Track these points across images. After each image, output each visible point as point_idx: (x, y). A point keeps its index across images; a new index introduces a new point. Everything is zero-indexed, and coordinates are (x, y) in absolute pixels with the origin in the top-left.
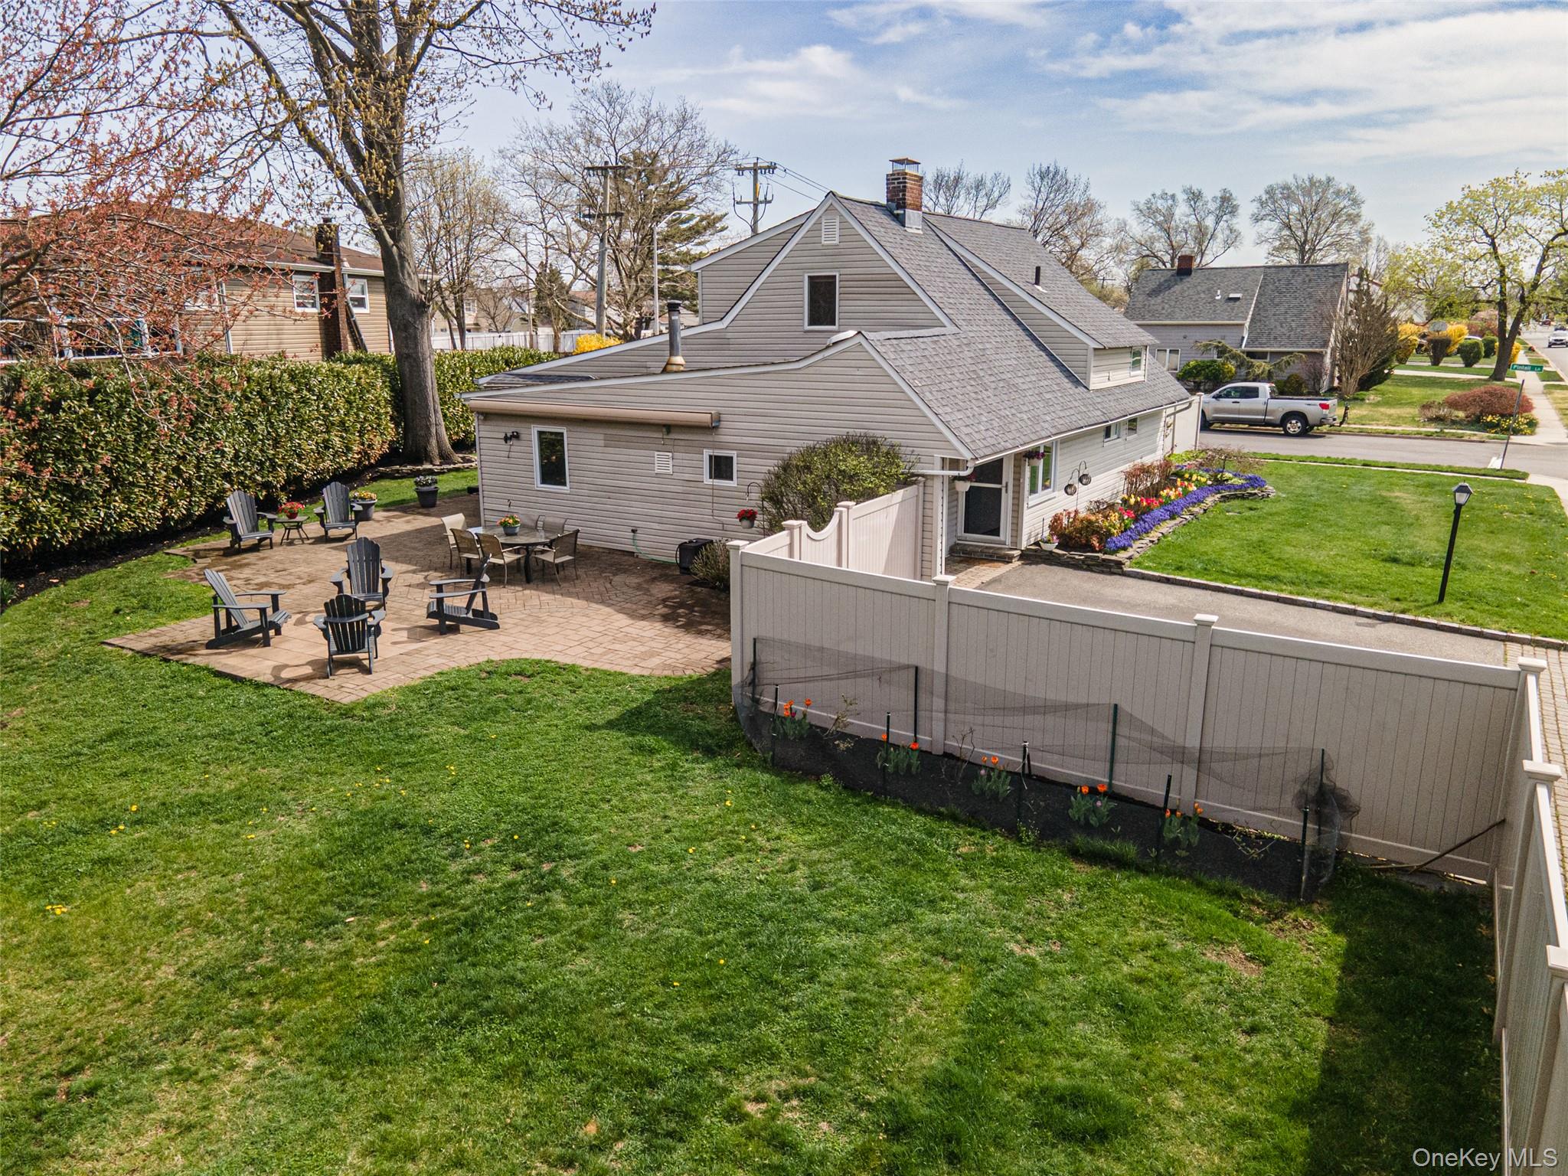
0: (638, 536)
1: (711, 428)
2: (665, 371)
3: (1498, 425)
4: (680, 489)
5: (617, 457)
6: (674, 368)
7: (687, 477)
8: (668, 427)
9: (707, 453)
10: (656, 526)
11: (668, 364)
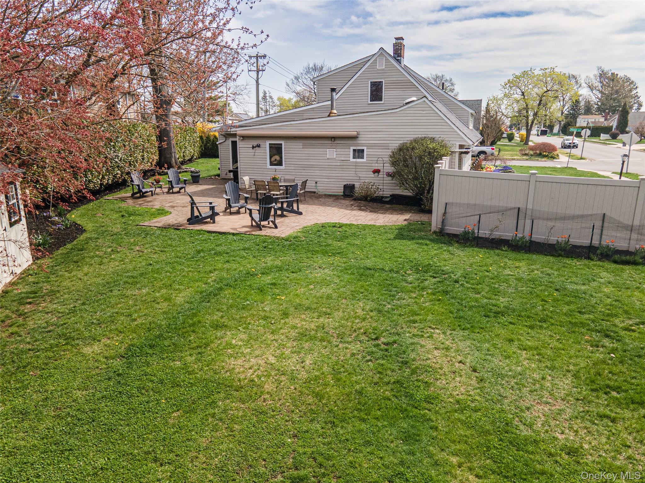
0: (318, 185)
1: (354, 138)
2: (329, 116)
3: (547, 156)
4: (339, 164)
5: (309, 152)
6: (333, 115)
7: (343, 159)
8: (333, 138)
9: (352, 148)
10: (327, 180)
11: (331, 113)
